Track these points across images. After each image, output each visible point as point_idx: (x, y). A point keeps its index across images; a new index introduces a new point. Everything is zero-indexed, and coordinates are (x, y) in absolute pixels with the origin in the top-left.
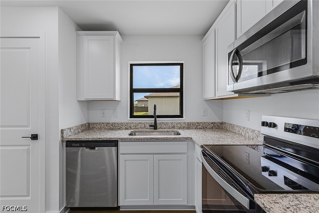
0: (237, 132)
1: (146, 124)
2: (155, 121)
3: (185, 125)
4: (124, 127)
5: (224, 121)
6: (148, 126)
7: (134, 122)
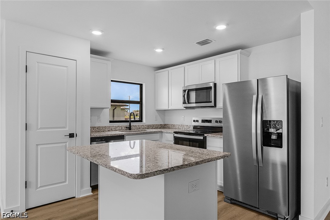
0: (177, 128)
1: (122, 127)
2: (130, 124)
3: (146, 127)
4: (107, 130)
5: (166, 123)
6: (123, 128)
7: (114, 126)
